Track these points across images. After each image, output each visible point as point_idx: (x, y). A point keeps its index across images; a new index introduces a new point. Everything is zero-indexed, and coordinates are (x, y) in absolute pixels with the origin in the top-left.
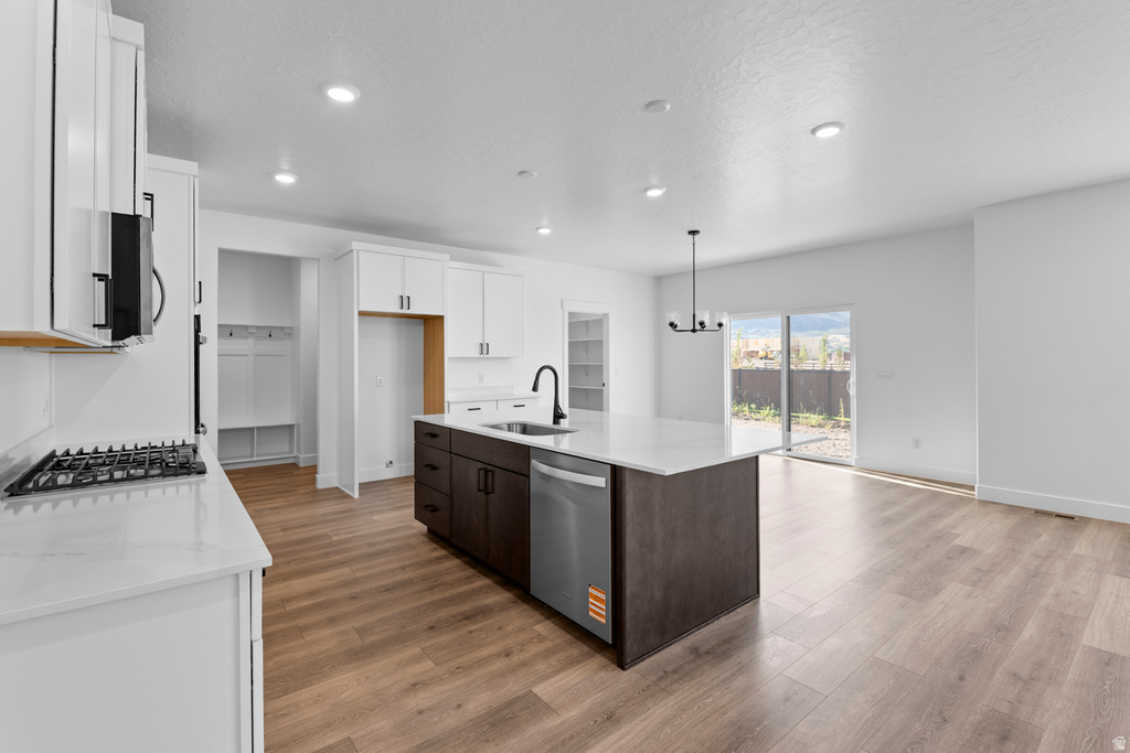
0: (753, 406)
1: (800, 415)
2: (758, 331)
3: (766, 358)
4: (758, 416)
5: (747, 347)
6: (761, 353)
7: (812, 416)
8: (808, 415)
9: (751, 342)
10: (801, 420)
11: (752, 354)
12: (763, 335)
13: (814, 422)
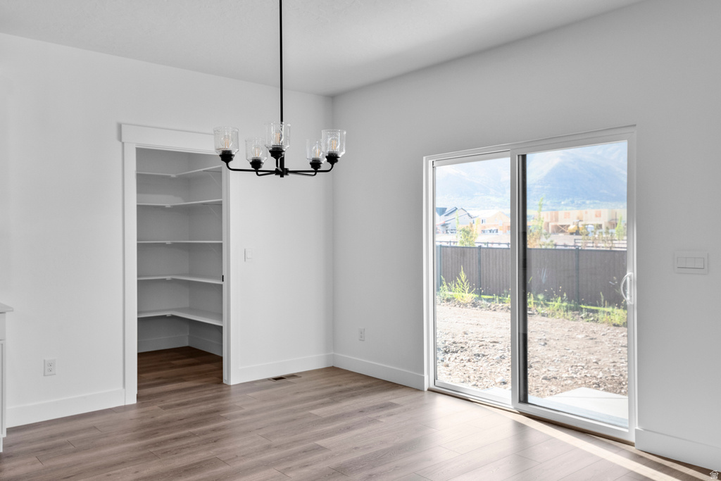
0: (541, 297)
1: (601, 309)
2: (573, 202)
3: (577, 233)
4: (545, 310)
5: (557, 220)
6: (572, 228)
7: (616, 310)
8: (610, 309)
9: (561, 214)
10: (600, 316)
11: (560, 229)
12: (579, 206)
13: (617, 320)
